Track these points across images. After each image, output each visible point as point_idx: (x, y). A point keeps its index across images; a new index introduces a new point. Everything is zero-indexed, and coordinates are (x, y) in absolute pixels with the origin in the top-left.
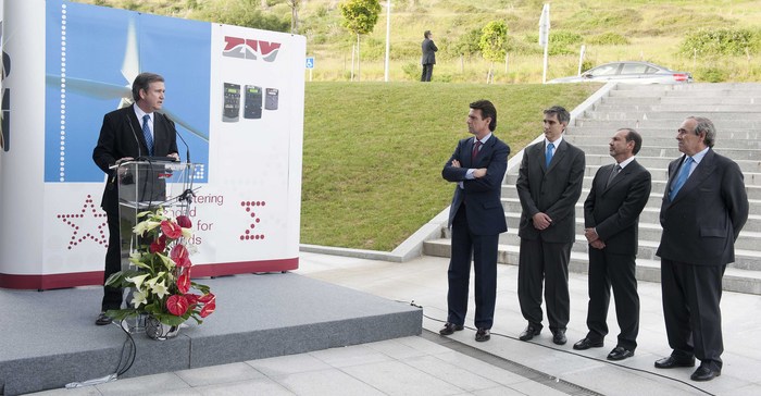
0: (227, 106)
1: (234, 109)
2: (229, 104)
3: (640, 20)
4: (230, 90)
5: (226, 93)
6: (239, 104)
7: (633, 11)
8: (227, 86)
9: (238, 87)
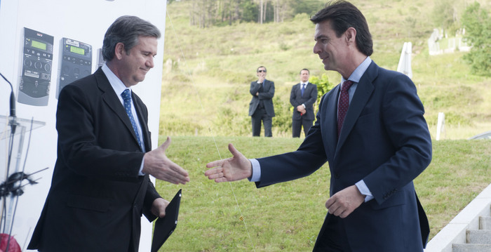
0: (29, 74)
1: (40, 80)
2: (32, 69)
3: (479, 100)
4: (35, 44)
5: (27, 49)
6: (49, 71)
7: (469, 89)
8: (30, 34)
9: (48, 39)
